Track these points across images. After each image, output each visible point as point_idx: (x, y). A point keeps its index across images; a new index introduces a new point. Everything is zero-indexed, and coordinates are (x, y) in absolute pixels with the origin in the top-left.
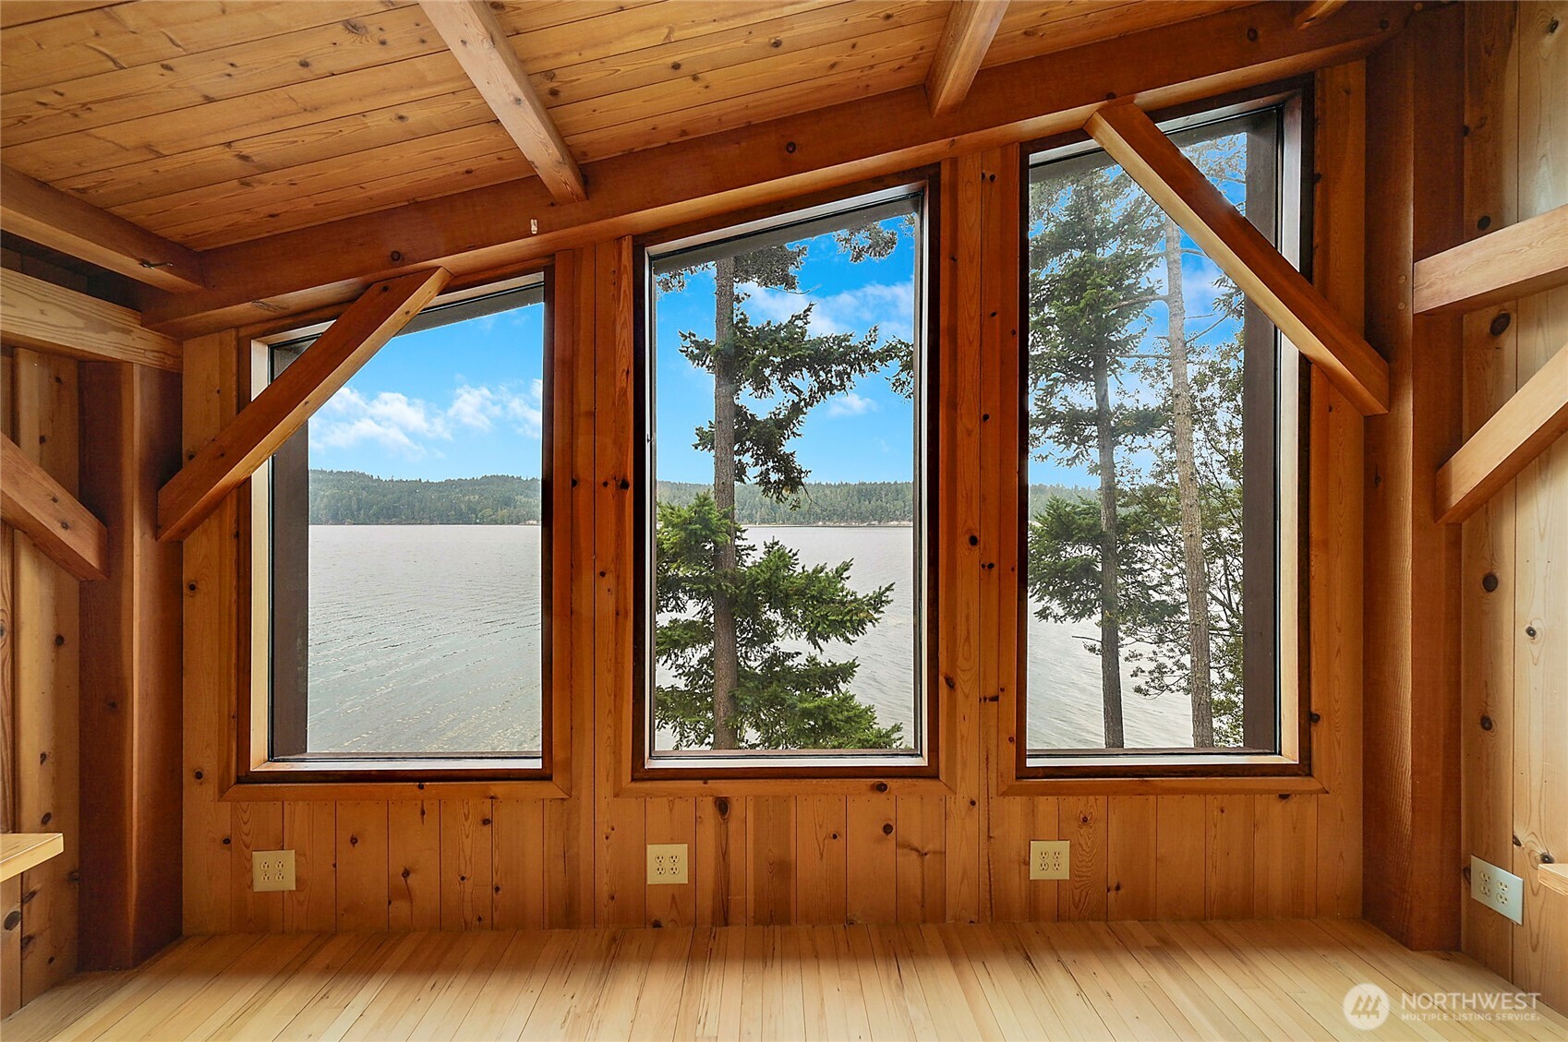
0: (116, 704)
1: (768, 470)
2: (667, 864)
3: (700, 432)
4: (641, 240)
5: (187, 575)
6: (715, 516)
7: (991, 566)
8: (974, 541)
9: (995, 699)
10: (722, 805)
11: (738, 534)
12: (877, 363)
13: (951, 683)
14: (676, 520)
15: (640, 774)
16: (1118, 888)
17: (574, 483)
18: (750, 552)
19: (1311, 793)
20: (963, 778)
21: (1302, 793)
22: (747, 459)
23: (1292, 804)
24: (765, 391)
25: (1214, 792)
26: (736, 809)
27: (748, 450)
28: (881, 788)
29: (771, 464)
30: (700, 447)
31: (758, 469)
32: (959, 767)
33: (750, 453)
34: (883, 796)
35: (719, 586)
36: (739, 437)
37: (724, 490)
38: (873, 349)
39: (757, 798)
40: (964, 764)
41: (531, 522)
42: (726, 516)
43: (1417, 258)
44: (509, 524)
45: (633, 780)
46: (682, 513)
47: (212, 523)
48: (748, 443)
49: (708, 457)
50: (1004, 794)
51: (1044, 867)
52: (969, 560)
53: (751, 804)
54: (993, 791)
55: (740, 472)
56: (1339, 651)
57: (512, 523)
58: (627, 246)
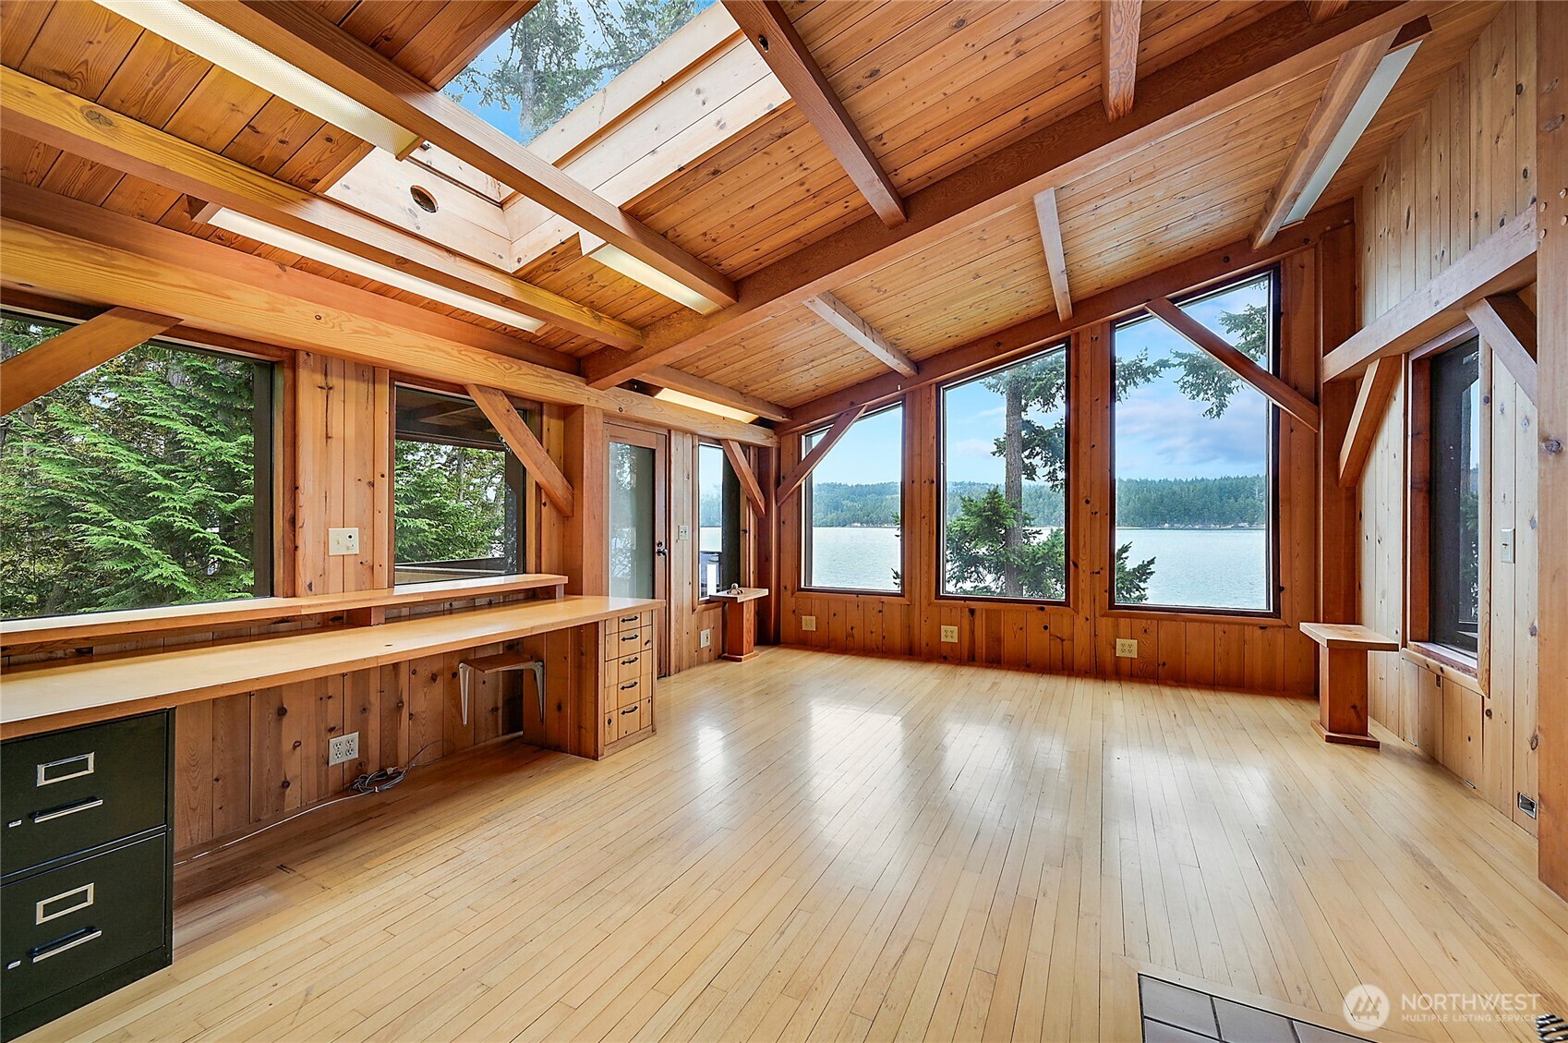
0: (768, 559)
1: (1055, 470)
2: (949, 634)
3: (997, 443)
4: (939, 385)
5: (782, 518)
6: (1004, 507)
7: (1096, 513)
8: (1087, 502)
9: (1098, 573)
10: (972, 612)
11: (1028, 521)
12: (1150, 376)
13: (1076, 565)
14: (974, 509)
15: (938, 596)
16: (1164, 664)
17: (913, 482)
18: (1036, 535)
19: (1280, 627)
20: (1082, 608)
21: (1273, 627)
22: (1037, 461)
23: (1269, 632)
24: (1051, 406)
25: (1218, 622)
26: (977, 613)
27: (1038, 454)
28: (1042, 609)
29: (1058, 465)
30: (997, 454)
31: (1047, 469)
32: (1080, 603)
33: (1040, 457)
34: (1043, 613)
35: (1008, 559)
36: (1025, 445)
37: (1013, 487)
38: (1146, 364)
39: (987, 610)
40: (1083, 602)
41: (856, 524)
42: (1014, 506)
43: (1324, 356)
44: (837, 526)
45: (936, 599)
46: (979, 504)
47: (790, 500)
48: (1037, 448)
49: (1001, 461)
50: (1102, 616)
51: (1123, 651)
52: (1085, 510)
53: (984, 612)
54: (1097, 615)
55: (1031, 473)
56: (1298, 555)
57: (839, 525)
58: (934, 387)
